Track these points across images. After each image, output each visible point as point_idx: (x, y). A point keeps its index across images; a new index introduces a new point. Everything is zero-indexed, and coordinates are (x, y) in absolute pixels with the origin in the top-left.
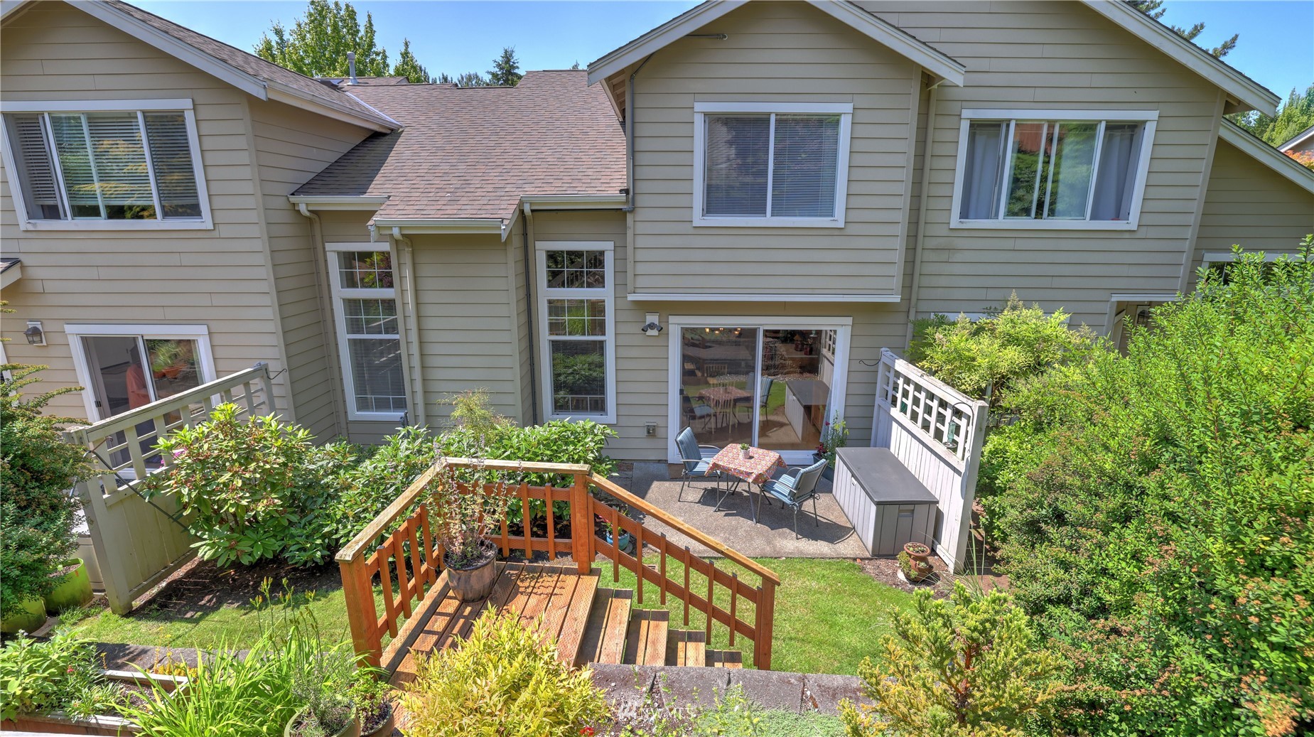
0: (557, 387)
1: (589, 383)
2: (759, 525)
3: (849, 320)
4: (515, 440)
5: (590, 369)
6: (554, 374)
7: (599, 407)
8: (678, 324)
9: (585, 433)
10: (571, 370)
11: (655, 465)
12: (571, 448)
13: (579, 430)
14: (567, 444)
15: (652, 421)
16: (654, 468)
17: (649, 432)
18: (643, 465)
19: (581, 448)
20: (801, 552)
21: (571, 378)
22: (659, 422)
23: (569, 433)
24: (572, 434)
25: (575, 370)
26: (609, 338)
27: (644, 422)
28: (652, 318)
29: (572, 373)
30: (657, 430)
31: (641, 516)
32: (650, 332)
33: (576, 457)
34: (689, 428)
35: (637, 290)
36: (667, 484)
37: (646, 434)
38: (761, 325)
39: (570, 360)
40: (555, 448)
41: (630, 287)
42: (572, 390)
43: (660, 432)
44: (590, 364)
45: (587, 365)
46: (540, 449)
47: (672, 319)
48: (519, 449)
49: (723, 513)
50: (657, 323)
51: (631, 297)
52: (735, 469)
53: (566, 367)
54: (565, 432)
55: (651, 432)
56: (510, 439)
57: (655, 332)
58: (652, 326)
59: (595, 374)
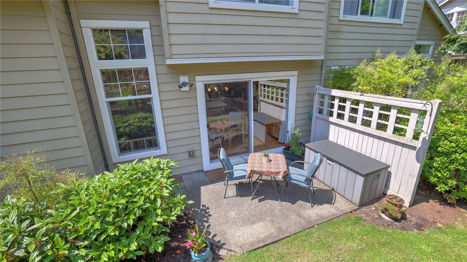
0: (119, 136)
1: (141, 130)
2: (283, 202)
3: (296, 73)
4: (83, 194)
5: (140, 122)
6: (116, 128)
7: (153, 144)
8: (202, 81)
9: (154, 170)
10: (126, 124)
11: (196, 174)
12: (145, 189)
13: (147, 169)
14: (140, 186)
15: (191, 148)
16: (197, 177)
17: (190, 155)
18: (188, 176)
19: (155, 187)
20: (323, 218)
21: (127, 129)
22: (196, 147)
23: (140, 174)
24: (143, 174)
25: (129, 124)
26: (155, 96)
27: (186, 149)
28: (184, 79)
29: (127, 126)
30: (196, 152)
31: (206, 219)
32: (184, 89)
33: (152, 197)
34: (222, 149)
35: (173, 57)
36: (210, 186)
37: (188, 156)
38: (252, 78)
39: (125, 118)
40: (129, 193)
41: (167, 54)
42: (130, 136)
43: (197, 154)
44: (138, 119)
45: (137, 119)
46: (113, 199)
47: (198, 78)
48: (89, 204)
49: (257, 200)
50: (187, 81)
51: (169, 62)
52: (267, 172)
53: (123, 123)
54: (136, 174)
55: (191, 154)
56: (78, 194)
57: (187, 88)
58: (184, 84)
59: (144, 124)
